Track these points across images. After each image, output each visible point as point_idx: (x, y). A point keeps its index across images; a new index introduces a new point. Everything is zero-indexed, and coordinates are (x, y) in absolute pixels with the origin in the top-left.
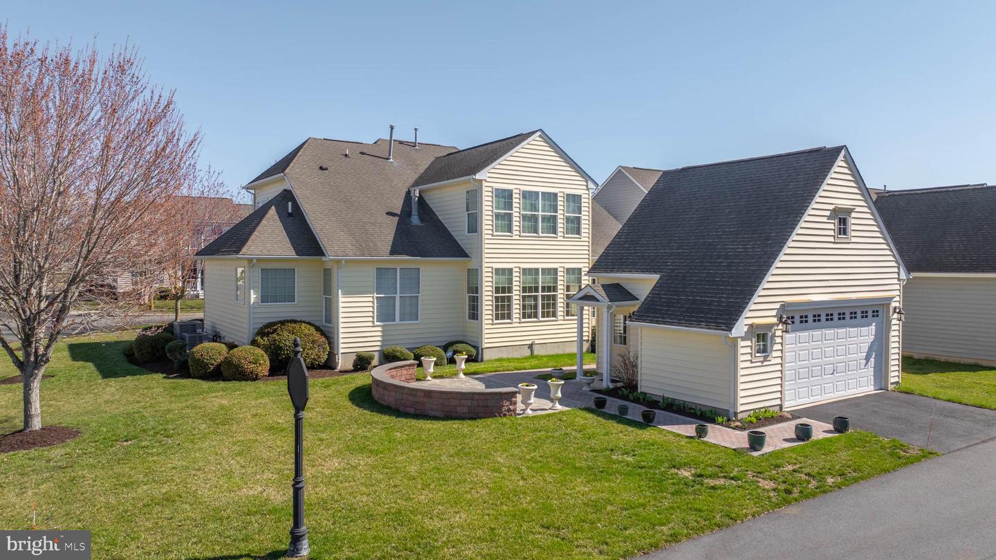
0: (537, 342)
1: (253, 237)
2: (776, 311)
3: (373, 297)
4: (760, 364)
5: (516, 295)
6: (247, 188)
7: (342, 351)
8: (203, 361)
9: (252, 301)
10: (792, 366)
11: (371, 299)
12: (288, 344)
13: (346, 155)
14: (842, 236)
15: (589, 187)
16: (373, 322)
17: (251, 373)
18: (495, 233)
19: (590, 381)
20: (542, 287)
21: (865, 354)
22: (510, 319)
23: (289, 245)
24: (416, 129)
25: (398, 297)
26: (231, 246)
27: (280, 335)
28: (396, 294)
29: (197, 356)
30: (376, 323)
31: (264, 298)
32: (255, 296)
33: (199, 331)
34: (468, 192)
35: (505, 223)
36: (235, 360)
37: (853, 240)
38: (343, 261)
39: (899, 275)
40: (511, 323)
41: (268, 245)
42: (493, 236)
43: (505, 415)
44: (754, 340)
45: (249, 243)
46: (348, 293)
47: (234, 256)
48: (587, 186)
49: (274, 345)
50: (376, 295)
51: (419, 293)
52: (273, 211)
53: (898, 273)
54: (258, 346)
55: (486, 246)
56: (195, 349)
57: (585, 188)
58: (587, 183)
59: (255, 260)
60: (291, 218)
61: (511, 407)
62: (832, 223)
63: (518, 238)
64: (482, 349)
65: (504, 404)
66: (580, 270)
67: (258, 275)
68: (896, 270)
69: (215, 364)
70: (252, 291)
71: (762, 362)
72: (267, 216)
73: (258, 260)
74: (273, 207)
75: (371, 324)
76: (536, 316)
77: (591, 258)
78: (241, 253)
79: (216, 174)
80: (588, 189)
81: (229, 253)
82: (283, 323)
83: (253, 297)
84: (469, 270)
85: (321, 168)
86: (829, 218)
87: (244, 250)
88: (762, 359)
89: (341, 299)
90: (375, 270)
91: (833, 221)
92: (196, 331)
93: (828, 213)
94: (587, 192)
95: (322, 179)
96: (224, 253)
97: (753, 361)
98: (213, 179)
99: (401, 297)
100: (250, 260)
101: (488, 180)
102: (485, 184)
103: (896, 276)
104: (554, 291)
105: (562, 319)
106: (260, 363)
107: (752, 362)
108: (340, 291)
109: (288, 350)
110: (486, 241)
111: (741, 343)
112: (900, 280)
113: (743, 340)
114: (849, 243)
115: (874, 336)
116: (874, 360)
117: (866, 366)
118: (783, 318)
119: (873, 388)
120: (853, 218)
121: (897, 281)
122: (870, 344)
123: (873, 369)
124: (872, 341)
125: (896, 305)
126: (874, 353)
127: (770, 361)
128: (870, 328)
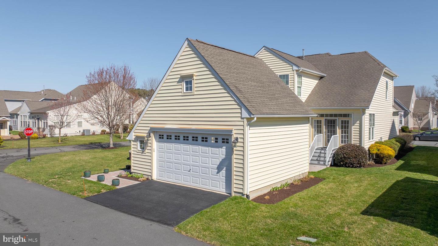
2: (147, 131)
10: (163, 160)
14: (189, 91)
15: (293, 69)
21: (217, 166)
37: (196, 93)
39: (241, 115)
44: (138, 142)
53: (241, 113)
58: (293, 67)
62: (181, 85)
68: (239, 111)
71: (142, 153)
80: (293, 71)
86: (178, 82)
88: (141, 152)
91: (181, 84)
93: (177, 80)
94: (293, 72)
97: (138, 152)
103: (239, 115)
111: (132, 143)
112: (243, 118)
113: (133, 142)
114: (194, 95)
115: (224, 156)
116: (226, 173)
117: (218, 174)
118: (150, 135)
119: (224, 190)
120: (195, 80)
121: (239, 119)
122: (221, 160)
123: (224, 178)
124: (223, 158)
125: (239, 136)
126: (225, 167)
127: (145, 153)
128: (220, 149)
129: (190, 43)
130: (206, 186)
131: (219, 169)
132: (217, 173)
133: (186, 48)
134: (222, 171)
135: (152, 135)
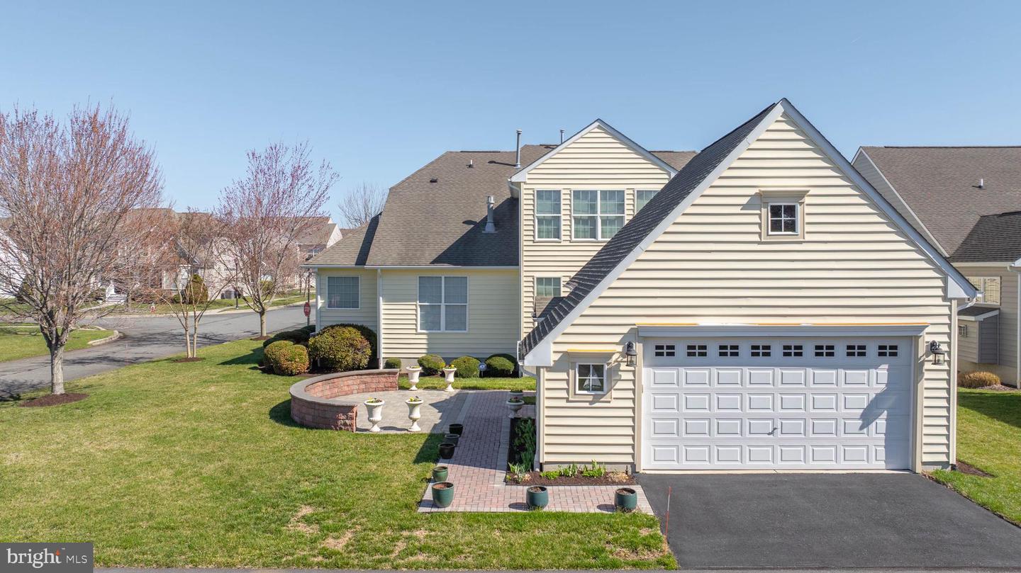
2: (622, 336)
3: (416, 305)
4: (587, 405)
7: (383, 356)
9: (319, 306)
10: (671, 414)
11: (414, 307)
13: (470, 166)
14: (783, 233)
16: (416, 329)
17: (287, 369)
18: (537, 239)
19: (517, 407)
21: (861, 411)
25: (443, 305)
28: (441, 302)
30: (419, 331)
31: (329, 304)
35: (551, 227)
37: (810, 237)
39: (945, 292)
41: (336, 255)
42: (534, 242)
43: (341, 429)
44: (571, 372)
46: (391, 299)
50: (418, 303)
51: (466, 302)
53: (945, 288)
55: (525, 253)
61: (348, 422)
62: (754, 214)
63: (568, 243)
65: (340, 418)
67: (325, 282)
68: (937, 283)
70: (319, 297)
71: (591, 402)
75: (414, 332)
83: (320, 302)
85: (432, 181)
86: (746, 207)
88: (589, 399)
89: (382, 306)
90: (418, 279)
91: (758, 212)
93: (745, 201)
97: (570, 399)
99: (446, 306)
101: (528, 181)
102: (523, 186)
103: (937, 292)
107: (568, 401)
108: (381, 298)
110: (525, 249)
111: (545, 375)
112: (950, 300)
113: (548, 371)
114: (801, 243)
115: (884, 386)
116: (887, 423)
117: (865, 430)
118: (630, 346)
119: (882, 464)
120: (807, 205)
121: (939, 301)
122: (874, 396)
123: (883, 436)
124: (879, 392)
125: (937, 339)
126: (886, 412)
127: (609, 402)
128: (873, 372)
129: (790, 111)
130: (829, 463)
131: (868, 417)
132: (861, 428)
133: (777, 121)
134: (878, 421)
135: (638, 348)
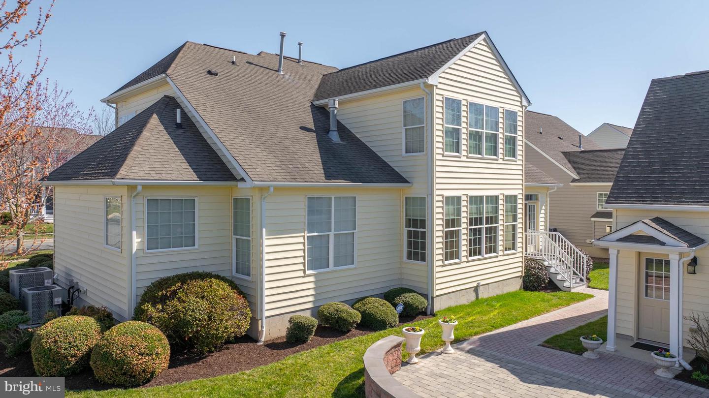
0: (482, 283)
1: (133, 154)
3: (304, 237)
5: (464, 229)
6: (108, 101)
7: (266, 314)
8: (58, 353)
9: (135, 247)
11: (301, 240)
12: (198, 315)
13: (233, 63)
15: (523, 104)
16: (304, 271)
17: (144, 371)
18: (445, 153)
20: (486, 217)
22: (458, 258)
23: (186, 165)
24: (300, 44)
25: (332, 235)
26: (96, 167)
27: (184, 302)
28: (330, 232)
29: (47, 344)
30: (308, 272)
31: (152, 242)
32: (139, 240)
33: (48, 282)
34: (405, 102)
35: (453, 140)
36: (115, 352)
38: (272, 189)
40: (459, 263)
41: (157, 165)
42: (443, 156)
45: (129, 161)
46: (274, 232)
47: (107, 181)
48: (521, 102)
49: (175, 318)
50: (307, 234)
51: (355, 229)
52: (155, 120)
54: (149, 319)
55: (438, 169)
56: (42, 331)
57: (519, 104)
58: (521, 99)
59: (140, 188)
60: (180, 131)
63: (466, 159)
64: (433, 298)
66: (515, 197)
67: (142, 208)
69: (79, 354)
70: (134, 233)
72: (148, 126)
73: (145, 187)
74: (155, 116)
75: (301, 273)
76: (480, 254)
77: (524, 184)
78: (118, 176)
79: (64, 94)
80: (522, 106)
81: (96, 176)
82: (184, 279)
83: (137, 241)
84: (406, 198)
85: (209, 72)
87: (122, 172)
89: (266, 242)
90: (306, 200)
92: (43, 283)
94: (521, 109)
95: (214, 85)
96: (85, 177)
98: (61, 99)
99: (335, 235)
100: (132, 188)
101: (439, 86)
102: (436, 91)
104: (496, 223)
105: (502, 254)
106: (157, 354)
108: (264, 230)
109: (198, 325)
110: (438, 163)
